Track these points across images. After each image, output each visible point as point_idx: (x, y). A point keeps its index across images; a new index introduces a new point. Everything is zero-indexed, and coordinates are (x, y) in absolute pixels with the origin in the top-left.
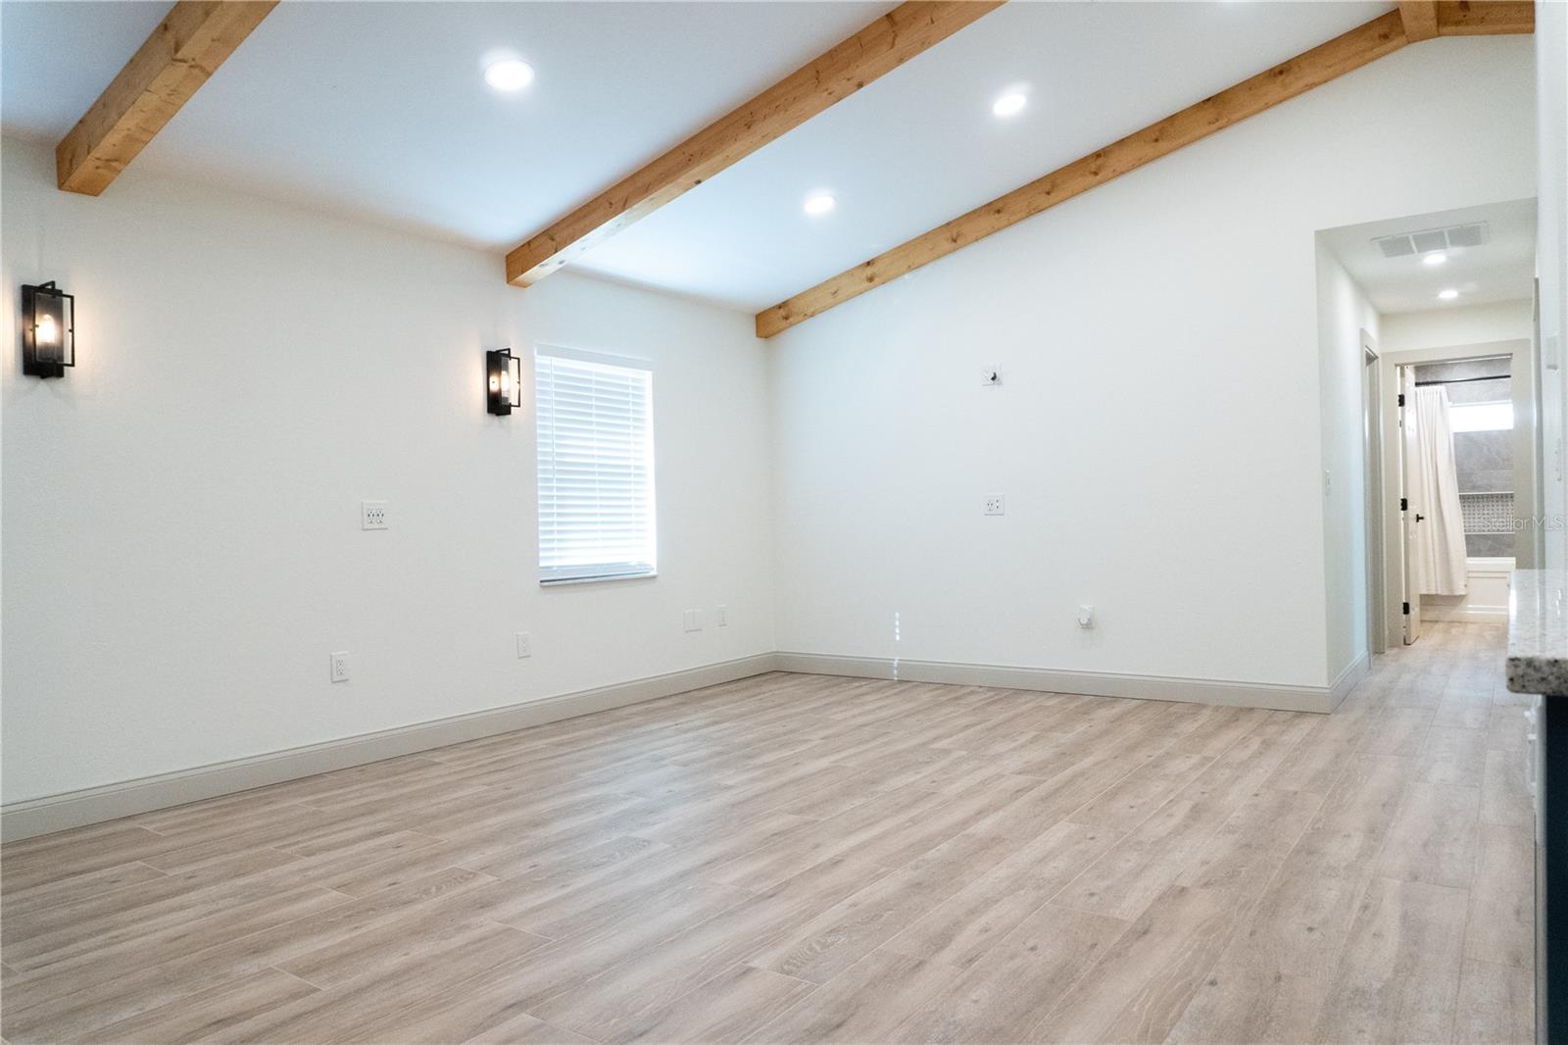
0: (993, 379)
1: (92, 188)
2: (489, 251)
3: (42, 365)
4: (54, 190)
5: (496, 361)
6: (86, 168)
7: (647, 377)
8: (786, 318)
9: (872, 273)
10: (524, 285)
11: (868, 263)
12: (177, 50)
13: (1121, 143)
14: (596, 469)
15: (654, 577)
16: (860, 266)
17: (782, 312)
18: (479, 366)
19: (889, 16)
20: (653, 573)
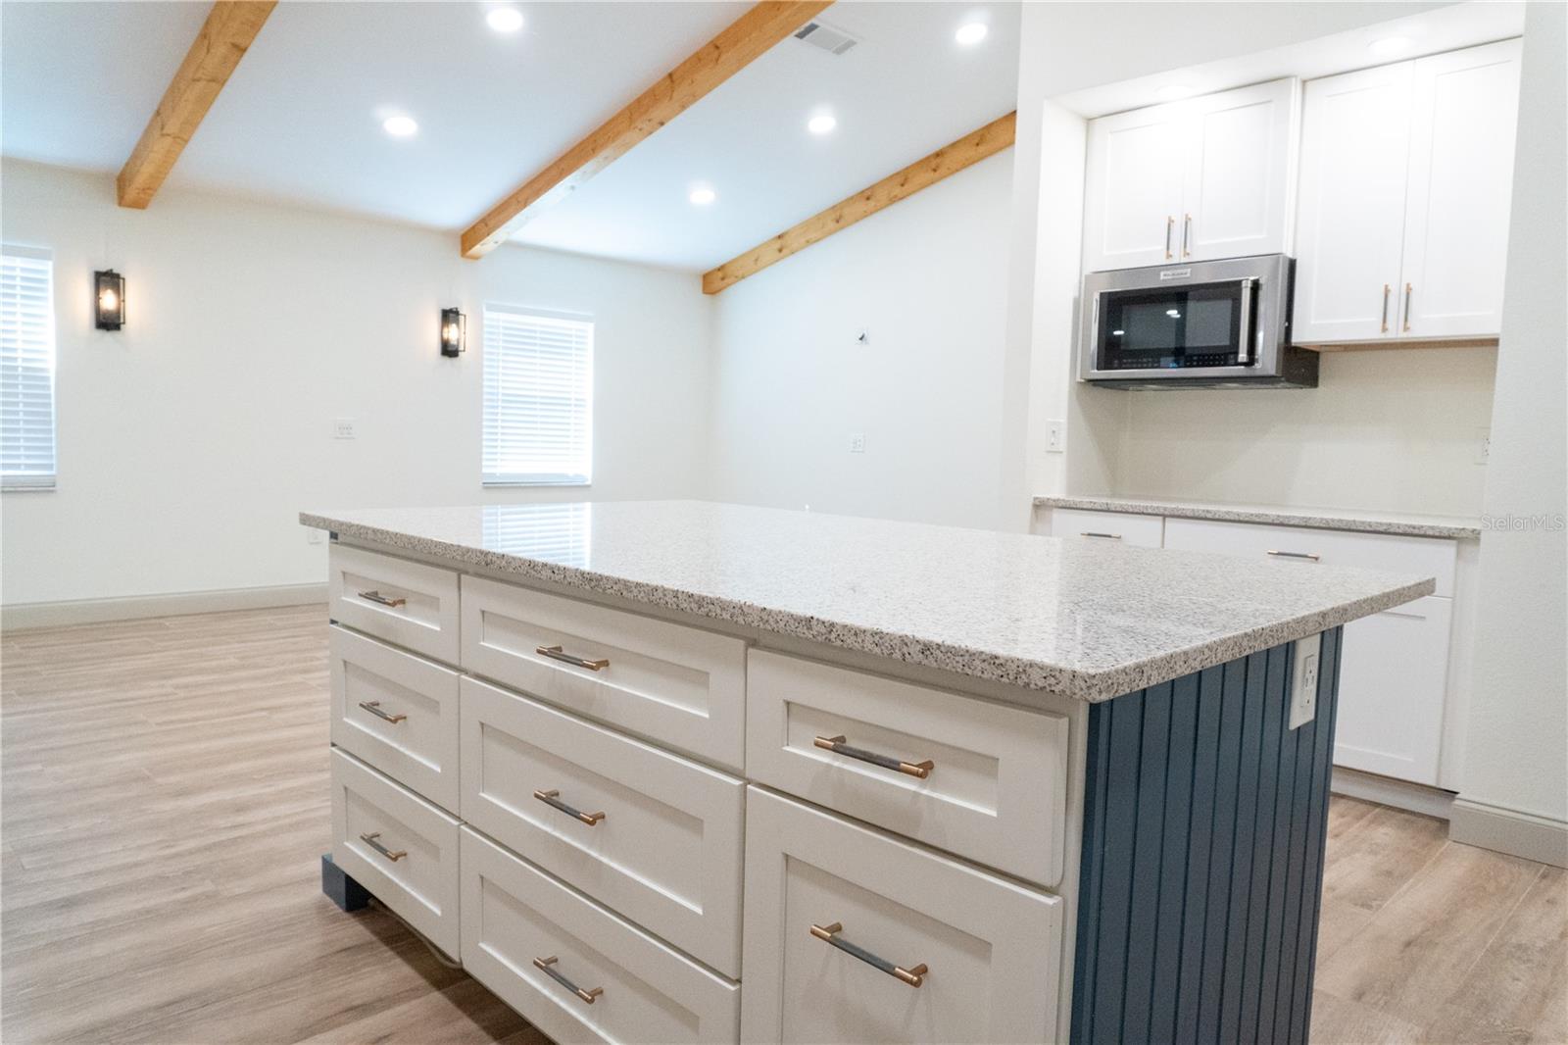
0: (861, 339)
1: (140, 204)
2: (446, 233)
3: (108, 323)
4: (116, 206)
5: (449, 316)
6: (131, 193)
7: (590, 327)
8: (723, 279)
9: (782, 245)
10: (476, 258)
11: (780, 237)
12: (162, 129)
13: (954, 145)
14: (538, 400)
15: (588, 486)
16: (773, 239)
17: (720, 274)
18: (435, 320)
19: (670, 75)
20: (589, 483)
